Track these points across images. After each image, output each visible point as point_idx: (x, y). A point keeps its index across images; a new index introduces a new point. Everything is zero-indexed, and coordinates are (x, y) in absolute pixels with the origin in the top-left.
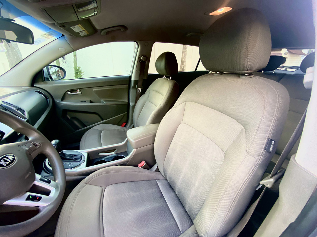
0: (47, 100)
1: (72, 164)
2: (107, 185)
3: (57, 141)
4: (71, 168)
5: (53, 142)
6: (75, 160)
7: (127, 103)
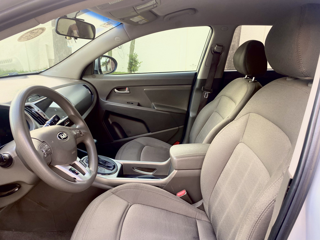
0: (92, 96)
2: (134, 203)
3: (95, 141)
4: (102, 174)
6: (108, 167)
7: (185, 112)
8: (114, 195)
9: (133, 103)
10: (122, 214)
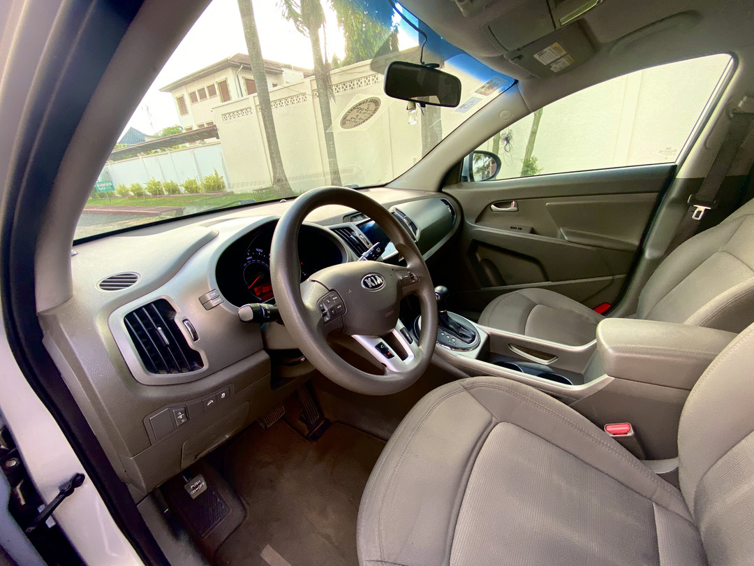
0: (453, 217)
1: (454, 340)
2: (504, 420)
3: (445, 289)
4: (452, 347)
5: (438, 289)
6: (462, 336)
7: (635, 249)
8: (465, 393)
9: (521, 229)
10: (475, 440)
